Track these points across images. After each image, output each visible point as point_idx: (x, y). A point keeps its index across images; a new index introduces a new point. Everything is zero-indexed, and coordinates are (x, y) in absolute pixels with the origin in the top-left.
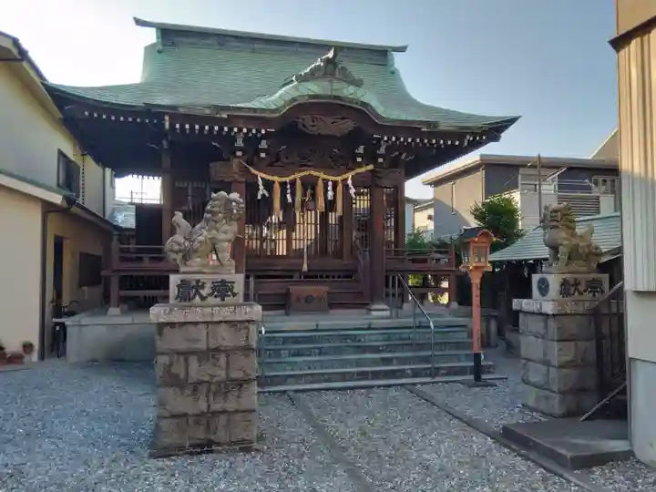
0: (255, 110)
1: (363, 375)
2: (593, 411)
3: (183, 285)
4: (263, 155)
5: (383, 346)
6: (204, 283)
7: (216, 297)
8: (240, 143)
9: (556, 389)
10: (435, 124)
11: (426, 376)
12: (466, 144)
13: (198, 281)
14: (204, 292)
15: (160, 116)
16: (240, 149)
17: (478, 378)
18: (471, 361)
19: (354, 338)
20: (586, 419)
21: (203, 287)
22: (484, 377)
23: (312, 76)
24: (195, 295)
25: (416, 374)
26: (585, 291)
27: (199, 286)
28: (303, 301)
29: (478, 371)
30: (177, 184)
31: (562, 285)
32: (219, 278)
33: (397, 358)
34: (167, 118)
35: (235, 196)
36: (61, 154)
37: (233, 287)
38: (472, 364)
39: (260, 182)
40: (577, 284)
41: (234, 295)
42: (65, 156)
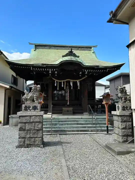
0: (52, 64)
1: (78, 131)
2: (130, 141)
3: (26, 107)
4: (56, 75)
5: (84, 123)
6: (30, 106)
7: (33, 110)
8: (50, 72)
9: (121, 135)
10: (98, 66)
11: (95, 132)
12: (107, 71)
13: (29, 106)
14: (30, 109)
15: (30, 67)
16: (50, 74)
17: (108, 133)
18: (106, 128)
19: (77, 121)
20: (128, 143)
21: (30, 107)
22: (109, 132)
23: (66, 55)
24: (28, 109)
25: (92, 131)
26: (129, 109)
27: (29, 107)
28: (66, 111)
29: (108, 131)
30: (37, 83)
31: (123, 108)
32: (34, 105)
33: (87, 126)
34: (31, 67)
35: (39, 86)
36: (12, 75)
37: (37, 108)
38: (106, 129)
39: (56, 82)
40: (127, 107)
41: (38, 109)
42: (14, 76)
